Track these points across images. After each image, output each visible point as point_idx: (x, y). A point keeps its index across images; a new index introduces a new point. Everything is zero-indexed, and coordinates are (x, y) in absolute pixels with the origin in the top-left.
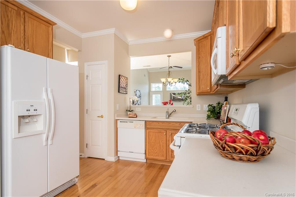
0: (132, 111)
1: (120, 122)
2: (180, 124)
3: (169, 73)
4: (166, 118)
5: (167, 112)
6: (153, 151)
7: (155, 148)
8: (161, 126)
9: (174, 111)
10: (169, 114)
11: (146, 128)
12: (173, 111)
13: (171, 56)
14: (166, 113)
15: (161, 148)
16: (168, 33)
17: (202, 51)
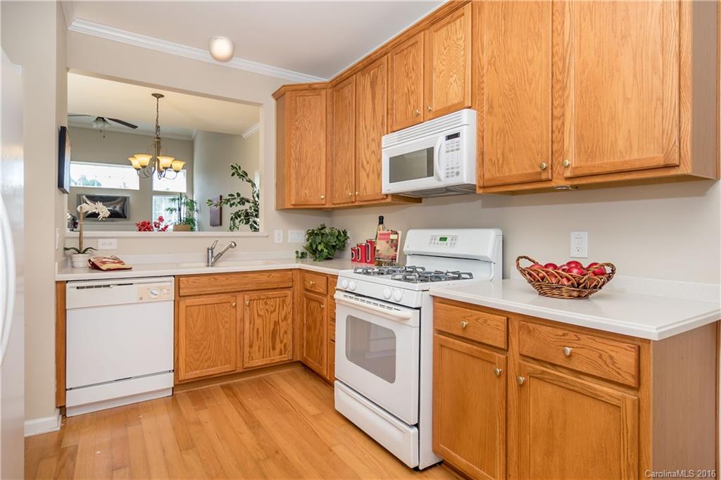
0: (86, 250)
1: (78, 288)
2: (268, 277)
3: (159, 143)
4: (208, 266)
5: (208, 249)
6: (200, 355)
7: (205, 348)
8: (223, 286)
9: (233, 244)
10: (215, 254)
11: (179, 296)
12: (231, 246)
13: (162, 96)
14: (208, 252)
15: (223, 343)
16: (222, 47)
17: (304, 116)
